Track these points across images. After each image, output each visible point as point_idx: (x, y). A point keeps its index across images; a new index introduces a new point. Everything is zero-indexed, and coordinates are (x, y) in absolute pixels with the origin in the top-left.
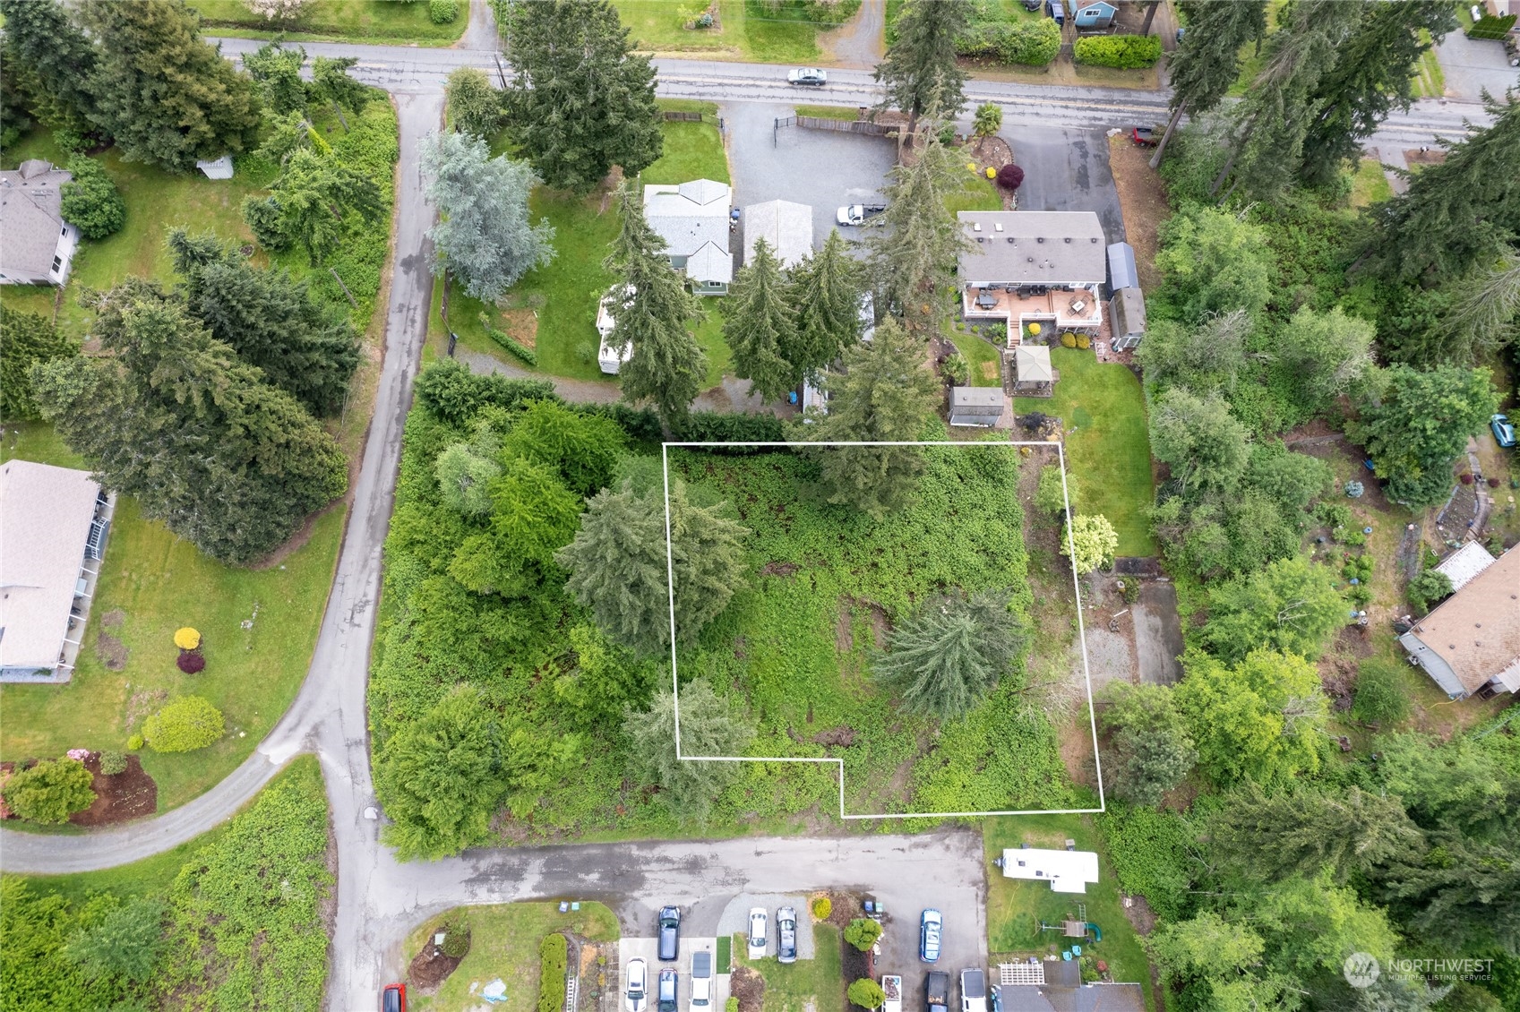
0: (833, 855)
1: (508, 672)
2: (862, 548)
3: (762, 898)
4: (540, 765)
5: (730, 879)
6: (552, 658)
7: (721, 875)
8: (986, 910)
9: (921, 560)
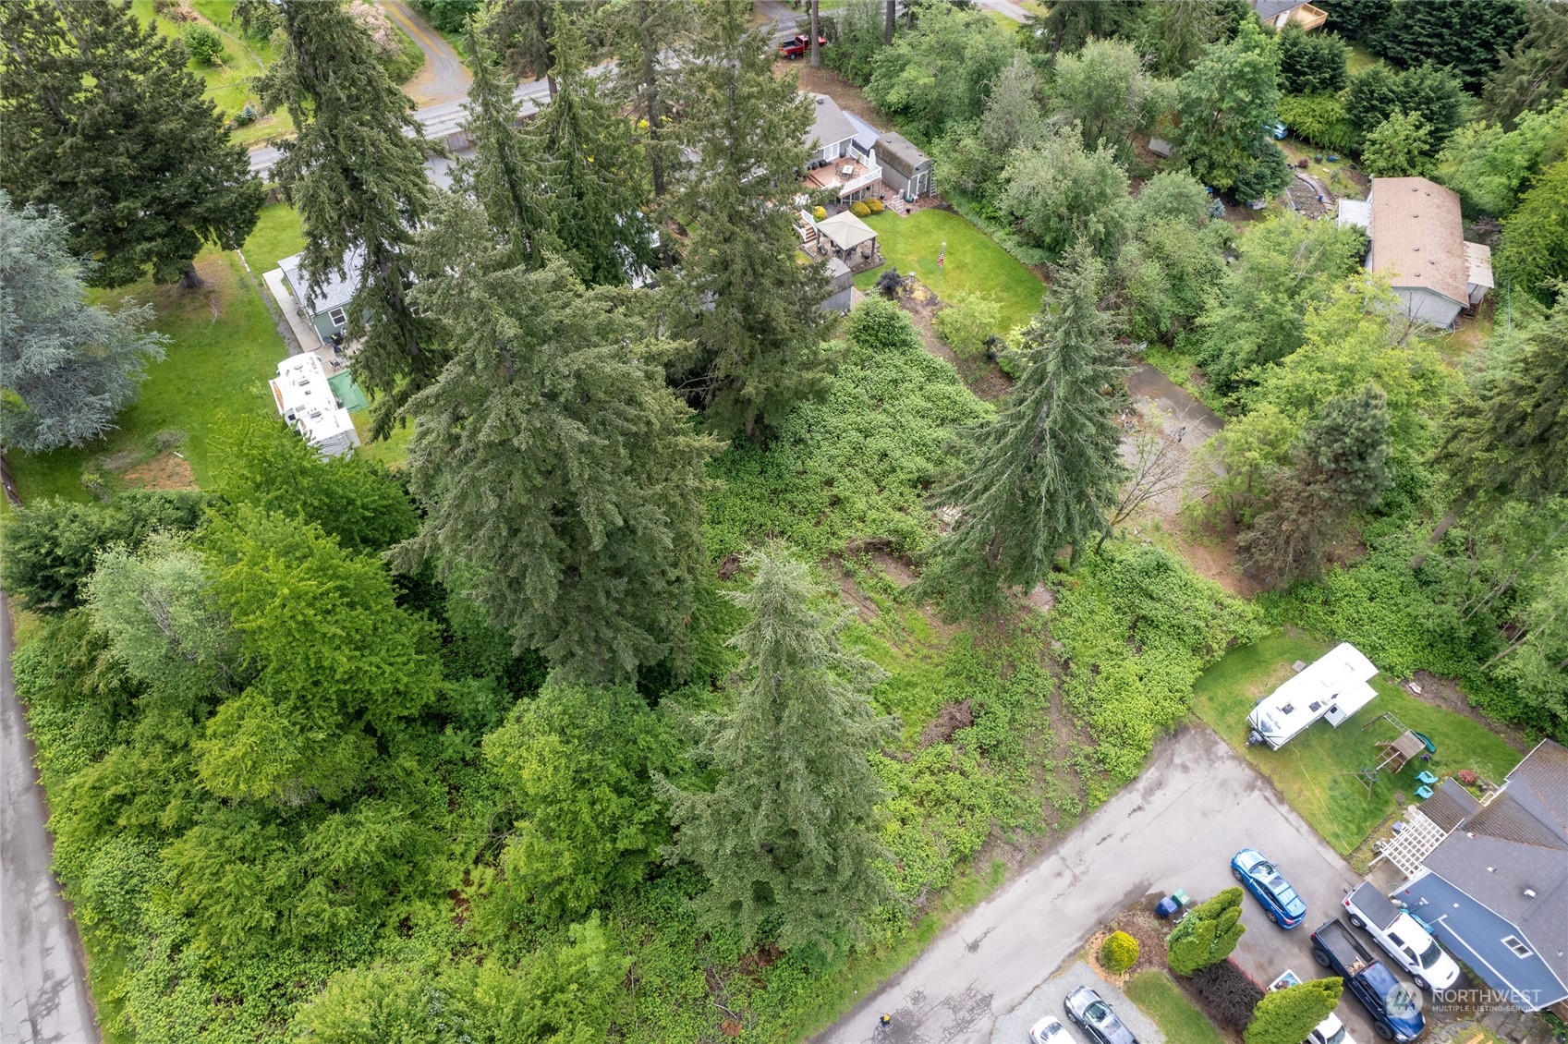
0: (1068, 877)
1: (405, 927)
2: (806, 489)
3: (1028, 1006)
4: (558, 1016)
5: (963, 1014)
6: (470, 861)
7: (948, 1018)
8: (1293, 809)
9: (885, 465)
